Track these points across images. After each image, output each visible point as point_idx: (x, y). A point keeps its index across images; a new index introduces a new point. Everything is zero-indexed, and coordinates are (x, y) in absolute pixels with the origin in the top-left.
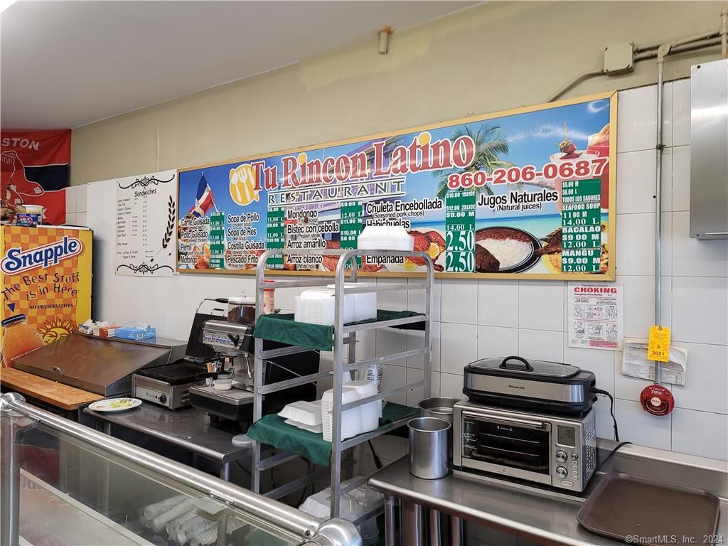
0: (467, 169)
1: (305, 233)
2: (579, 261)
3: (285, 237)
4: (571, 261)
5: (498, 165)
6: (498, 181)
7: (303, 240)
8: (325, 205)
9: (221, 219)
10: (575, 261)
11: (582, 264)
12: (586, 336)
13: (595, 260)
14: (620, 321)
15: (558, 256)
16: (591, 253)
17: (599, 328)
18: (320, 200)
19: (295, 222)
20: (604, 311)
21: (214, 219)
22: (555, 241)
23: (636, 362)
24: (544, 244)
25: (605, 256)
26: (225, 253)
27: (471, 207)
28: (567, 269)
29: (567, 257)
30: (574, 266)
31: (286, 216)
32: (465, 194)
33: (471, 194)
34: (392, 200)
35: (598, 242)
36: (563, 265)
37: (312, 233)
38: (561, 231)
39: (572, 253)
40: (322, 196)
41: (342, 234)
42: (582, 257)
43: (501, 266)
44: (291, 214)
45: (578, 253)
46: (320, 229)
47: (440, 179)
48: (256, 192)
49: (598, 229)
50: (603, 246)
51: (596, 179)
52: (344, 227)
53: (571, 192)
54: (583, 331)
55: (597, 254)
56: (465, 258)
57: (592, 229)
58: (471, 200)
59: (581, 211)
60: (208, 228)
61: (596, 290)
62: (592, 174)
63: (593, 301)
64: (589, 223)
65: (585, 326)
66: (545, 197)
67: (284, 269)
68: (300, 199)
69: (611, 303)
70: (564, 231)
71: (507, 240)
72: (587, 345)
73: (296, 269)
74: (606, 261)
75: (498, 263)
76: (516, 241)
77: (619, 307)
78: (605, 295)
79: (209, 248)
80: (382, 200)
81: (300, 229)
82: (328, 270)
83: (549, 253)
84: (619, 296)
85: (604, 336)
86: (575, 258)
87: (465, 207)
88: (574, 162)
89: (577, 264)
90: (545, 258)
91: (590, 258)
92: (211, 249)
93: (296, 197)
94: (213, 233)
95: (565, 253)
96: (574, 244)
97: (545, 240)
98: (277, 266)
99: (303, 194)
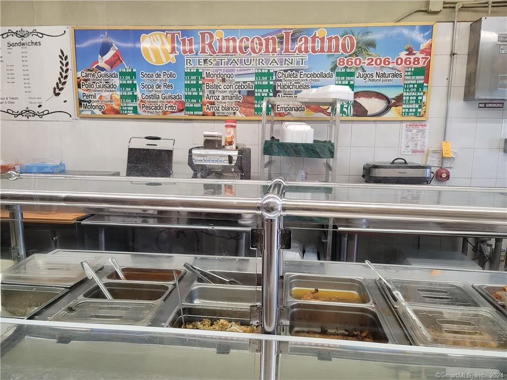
0: (350, 56)
1: (223, 89)
2: (411, 110)
3: (203, 91)
4: (407, 110)
5: (370, 55)
6: (369, 64)
7: (221, 95)
8: (240, 70)
9: (133, 75)
10: (409, 110)
11: (412, 112)
12: (410, 149)
13: (419, 110)
14: (427, 140)
15: (400, 108)
16: (417, 106)
17: (416, 144)
18: (237, 66)
19: (213, 81)
20: (419, 136)
21: (122, 74)
22: (399, 99)
23: (433, 159)
24: (393, 101)
25: (424, 108)
26: (138, 102)
27: (352, 78)
28: (405, 114)
29: (405, 108)
30: (408, 113)
31: (204, 75)
32: (348, 70)
33: (352, 70)
34: (297, 70)
35: (421, 100)
36: (403, 112)
37: (229, 90)
38: (403, 94)
39: (408, 106)
40: (239, 64)
41: (256, 90)
42: (412, 108)
43: (368, 113)
44: (208, 75)
45: (411, 106)
46: (237, 87)
47: (332, 59)
48: (172, 56)
49: (422, 94)
50: (424, 103)
51: (423, 67)
52: (257, 87)
53: (409, 73)
54: (408, 146)
55: (420, 107)
56: (347, 108)
57: (419, 94)
58: (352, 74)
59: (414, 84)
60: (117, 82)
61: (416, 125)
62: (421, 65)
63: (415, 131)
64: (417, 91)
65: (410, 144)
66: (395, 75)
67: (203, 115)
68: (217, 64)
69: (423, 132)
70: (405, 94)
71: (373, 98)
72: (410, 153)
73: (215, 115)
74: (424, 110)
75: (367, 111)
76: (378, 99)
77: (427, 133)
78: (421, 128)
79: (119, 97)
80: (290, 70)
81: (218, 87)
82: (244, 116)
83: (395, 106)
84: (427, 128)
85: (419, 148)
86: (409, 109)
87: (348, 78)
88: (412, 57)
89: (410, 112)
90: (393, 109)
91: (416, 109)
92: (121, 98)
93: (213, 63)
94: (122, 85)
95: (404, 106)
96: (409, 102)
97: (394, 99)
98: (196, 113)
99: (220, 61)
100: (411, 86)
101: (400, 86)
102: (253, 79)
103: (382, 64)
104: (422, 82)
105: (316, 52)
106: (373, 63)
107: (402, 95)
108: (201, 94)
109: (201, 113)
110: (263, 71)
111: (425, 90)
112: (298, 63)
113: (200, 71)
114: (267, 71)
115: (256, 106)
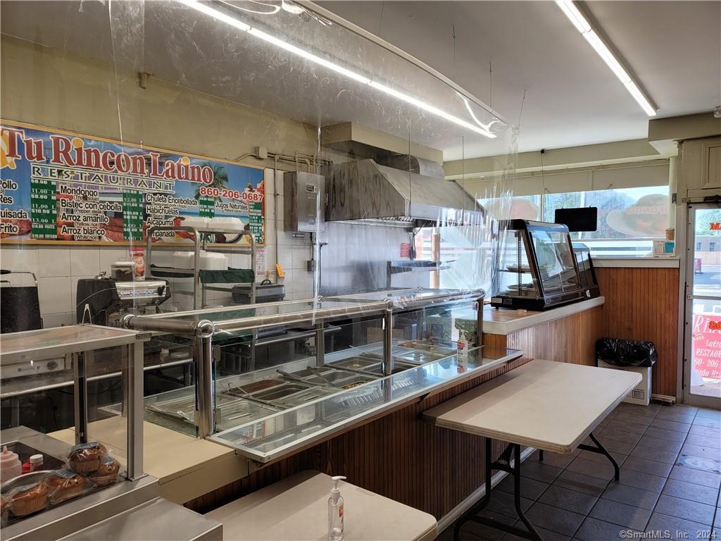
0: (210, 186)
1: (84, 208)
3: (58, 209)
5: (225, 188)
7: (82, 215)
8: (106, 188)
13: (260, 238)
14: (265, 264)
15: (248, 236)
16: (259, 235)
18: (101, 183)
19: (71, 198)
25: (263, 236)
27: (212, 207)
31: (59, 190)
32: (209, 199)
33: (212, 200)
34: (166, 195)
35: (261, 230)
37: (93, 209)
40: (103, 181)
41: (125, 213)
44: (64, 190)
46: (102, 207)
49: (261, 225)
50: (263, 232)
51: (260, 203)
53: (252, 207)
55: (261, 236)
57: (259, 225)
58: (212, 204)
59: (255, 216)
62: (258, 201)
64: (258, 222)
67: (58, 239)
68: (76, 177)
70: (250, 224)
73: (74, 240)
74: (264, 239)
77: (265, 258)
81: (77, 205)
82: (111, 240)
87: (209, 207)
88: (253, 194)
96: (253, 231)
98: (47, 236)
99: (80, 174)
100: (254, 218)
101: (247, 217)
102: (121, 199)
103: (234, 197)
104: (260, 215)
105: (182, 179)
106: (227, 195)
107: (248, 225)
108: (54, 212)
109: (55, 236)
110: (132, 192)
111: (263, 222)
112: (166, 187)
113: (53, 183)
114: (135, 192)
115: (125, 230)
